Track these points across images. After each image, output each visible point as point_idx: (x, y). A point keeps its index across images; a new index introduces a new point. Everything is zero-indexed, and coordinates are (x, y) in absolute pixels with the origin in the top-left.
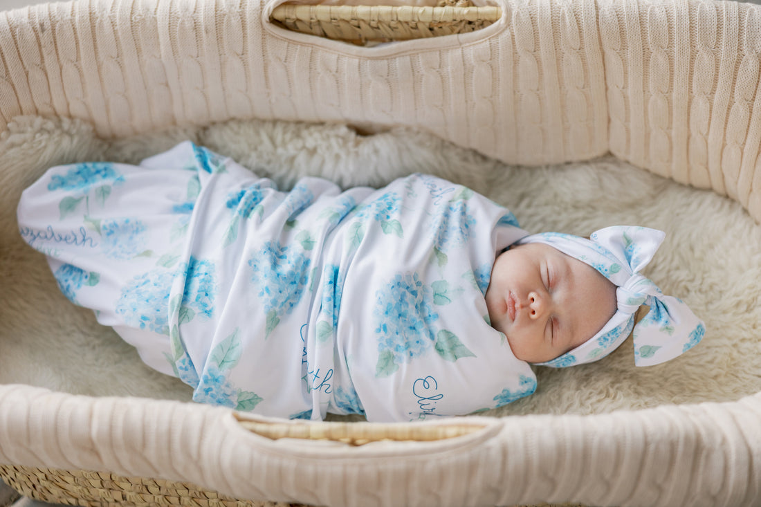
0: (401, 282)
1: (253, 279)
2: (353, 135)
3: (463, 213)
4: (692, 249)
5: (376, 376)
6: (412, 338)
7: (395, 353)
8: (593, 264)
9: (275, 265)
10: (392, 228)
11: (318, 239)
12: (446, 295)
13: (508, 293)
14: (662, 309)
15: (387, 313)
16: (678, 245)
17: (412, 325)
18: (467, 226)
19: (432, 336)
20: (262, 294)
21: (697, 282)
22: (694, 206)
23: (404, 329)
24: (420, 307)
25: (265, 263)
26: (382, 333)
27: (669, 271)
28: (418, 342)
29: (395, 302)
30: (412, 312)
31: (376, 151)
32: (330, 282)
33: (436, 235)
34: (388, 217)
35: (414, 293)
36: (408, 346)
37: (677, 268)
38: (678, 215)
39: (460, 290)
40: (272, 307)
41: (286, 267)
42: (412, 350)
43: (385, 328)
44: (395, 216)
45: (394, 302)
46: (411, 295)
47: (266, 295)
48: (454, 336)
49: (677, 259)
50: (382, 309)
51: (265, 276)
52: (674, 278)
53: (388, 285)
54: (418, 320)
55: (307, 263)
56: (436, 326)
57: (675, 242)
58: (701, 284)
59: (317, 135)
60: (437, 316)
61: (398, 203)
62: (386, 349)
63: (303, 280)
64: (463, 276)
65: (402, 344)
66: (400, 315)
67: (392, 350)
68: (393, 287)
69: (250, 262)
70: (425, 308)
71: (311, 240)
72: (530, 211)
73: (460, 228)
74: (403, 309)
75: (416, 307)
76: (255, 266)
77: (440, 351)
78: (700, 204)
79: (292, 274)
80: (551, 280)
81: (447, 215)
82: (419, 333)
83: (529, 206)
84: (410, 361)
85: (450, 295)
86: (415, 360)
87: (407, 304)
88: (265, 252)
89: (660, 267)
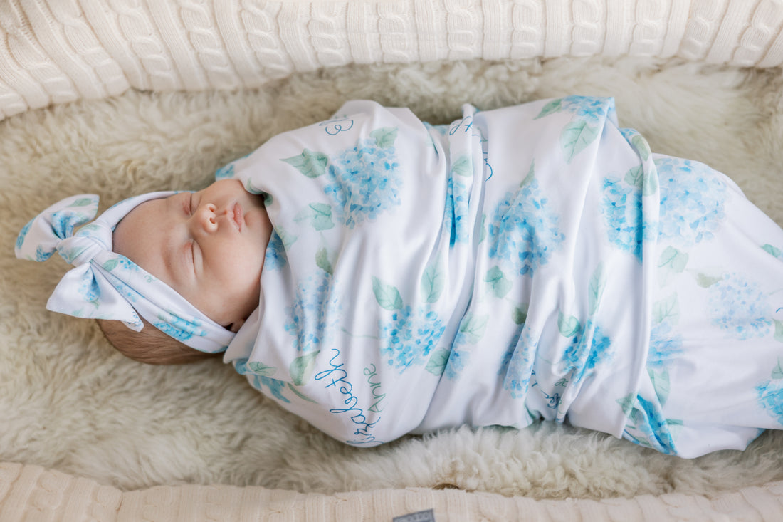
0: (369, 212)
1: (556, 219)
2: (459, 480)
3: (300, 337)
4: (29, 381)
5: (397, 129)
6: (355, 164)
7: (375, 146)
8: (137, 269)
9: (531, 238)
10: (388, 297)
11: (482, 287)
12: (316, 213)
13: (242, 230)
14: (59, 229)
15: (385, 180)
16: (45, 387)
17: (355, 176)
18: (296, 320)
19: (333, 171)
20: (543, 201)
21: (26, 339)
22: (22, 439)
23: (364, 170)
24: (347, 194)
25: (544, 237)
26: (390, 162)
27: (60, 354)
28: (348, 162)
29: (375, 191)
30: (355, 187)
31: (427, 461)
32: (459, 218)
33: (332, 288)
34: (395, 317)
35: (354, 207)
36: (360, 156)
37: (48, 359)
38: (44, 428)
39: (298, 220)
40: (529, 186)
41: (517, 237)
42: (355, 153)
43: (387, 166)
44: (387, 316)
45: (377, 191)
46: (357, 203)
47: (538, 199)
48: (305, 174)
49: (49, 370)
50: (392, 184)
51: (541, 221)
52: (55, 346)
53: (385, 208)
54: (348, 180)
55: (493, 253)
56: (326, 179)
57: (49, 391)
58: (21, 336)
59: (509, 477)
60: (326, 191)
61: (385, 343)
62: (386, 149)
63: (495, 232)
64: (296, 239)
65: (366, 154)
66: (370, 180)
67: (378, 149)
68: (379, 206)
69: (563, 237)
70: (341, 200)
71: (491, 283)
72: (230, 429)
73: (302, 308)
74: (366, 187)
75: (350, 194)
76: (556, 235)
77: (323, 159)
78: (14, 439)
79: (509, 228)
80: (190, 250)
81: (321, 326)
82: (347, 170)
83: (233, 435)
84: (358, 141)
85: (311, 212)
86: (351, 145)
87: (361, 192)
88: (545, 249)
89: (69, 360)
